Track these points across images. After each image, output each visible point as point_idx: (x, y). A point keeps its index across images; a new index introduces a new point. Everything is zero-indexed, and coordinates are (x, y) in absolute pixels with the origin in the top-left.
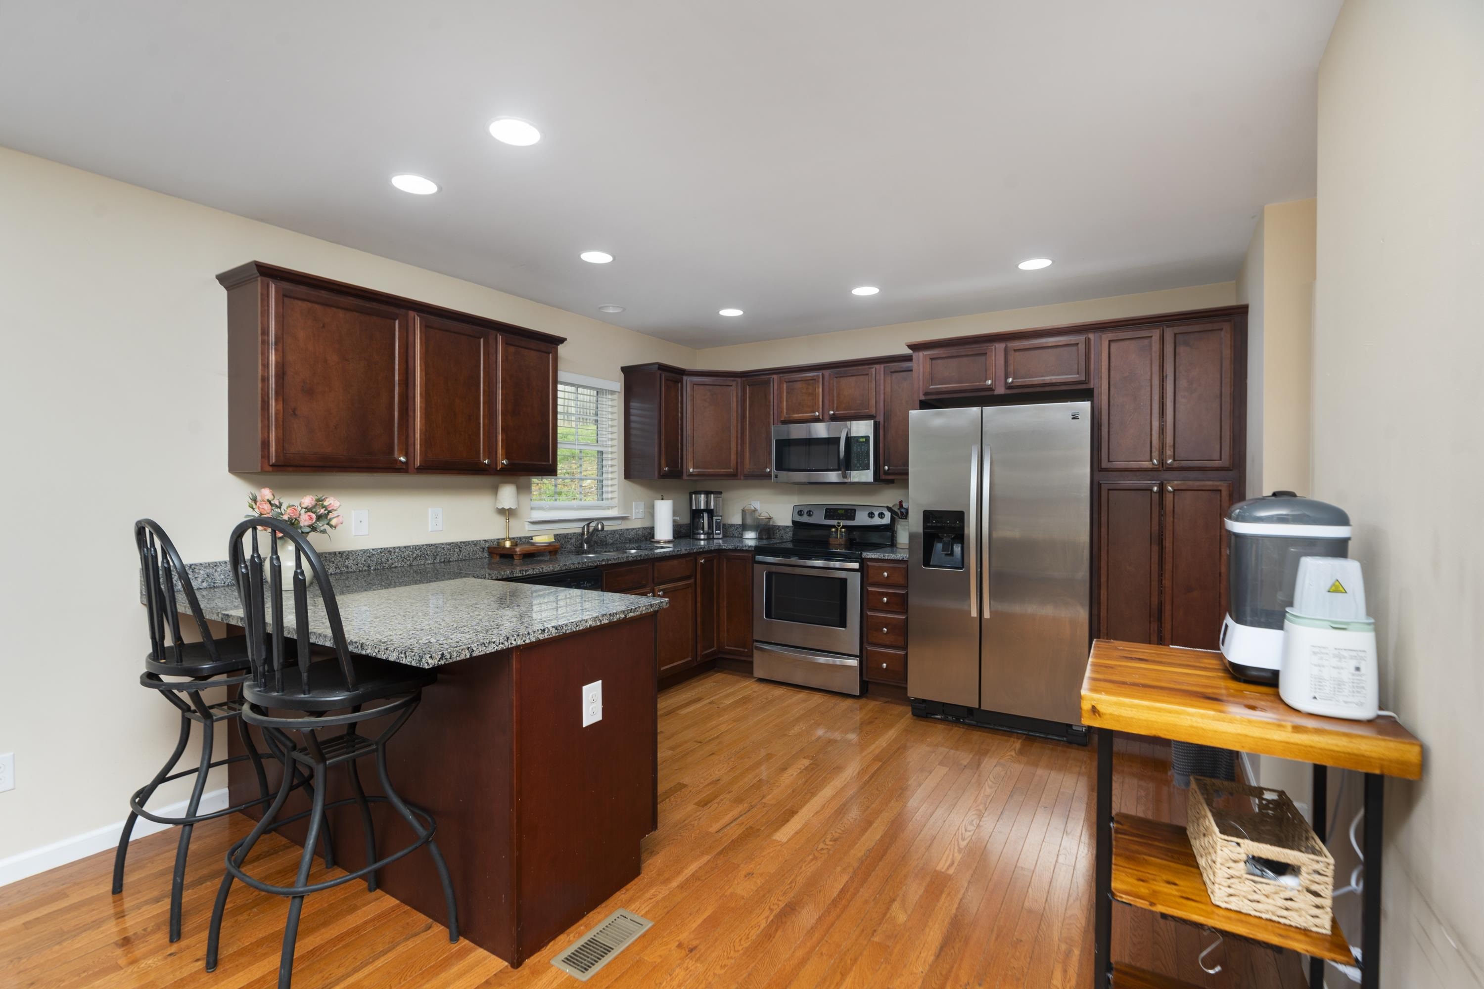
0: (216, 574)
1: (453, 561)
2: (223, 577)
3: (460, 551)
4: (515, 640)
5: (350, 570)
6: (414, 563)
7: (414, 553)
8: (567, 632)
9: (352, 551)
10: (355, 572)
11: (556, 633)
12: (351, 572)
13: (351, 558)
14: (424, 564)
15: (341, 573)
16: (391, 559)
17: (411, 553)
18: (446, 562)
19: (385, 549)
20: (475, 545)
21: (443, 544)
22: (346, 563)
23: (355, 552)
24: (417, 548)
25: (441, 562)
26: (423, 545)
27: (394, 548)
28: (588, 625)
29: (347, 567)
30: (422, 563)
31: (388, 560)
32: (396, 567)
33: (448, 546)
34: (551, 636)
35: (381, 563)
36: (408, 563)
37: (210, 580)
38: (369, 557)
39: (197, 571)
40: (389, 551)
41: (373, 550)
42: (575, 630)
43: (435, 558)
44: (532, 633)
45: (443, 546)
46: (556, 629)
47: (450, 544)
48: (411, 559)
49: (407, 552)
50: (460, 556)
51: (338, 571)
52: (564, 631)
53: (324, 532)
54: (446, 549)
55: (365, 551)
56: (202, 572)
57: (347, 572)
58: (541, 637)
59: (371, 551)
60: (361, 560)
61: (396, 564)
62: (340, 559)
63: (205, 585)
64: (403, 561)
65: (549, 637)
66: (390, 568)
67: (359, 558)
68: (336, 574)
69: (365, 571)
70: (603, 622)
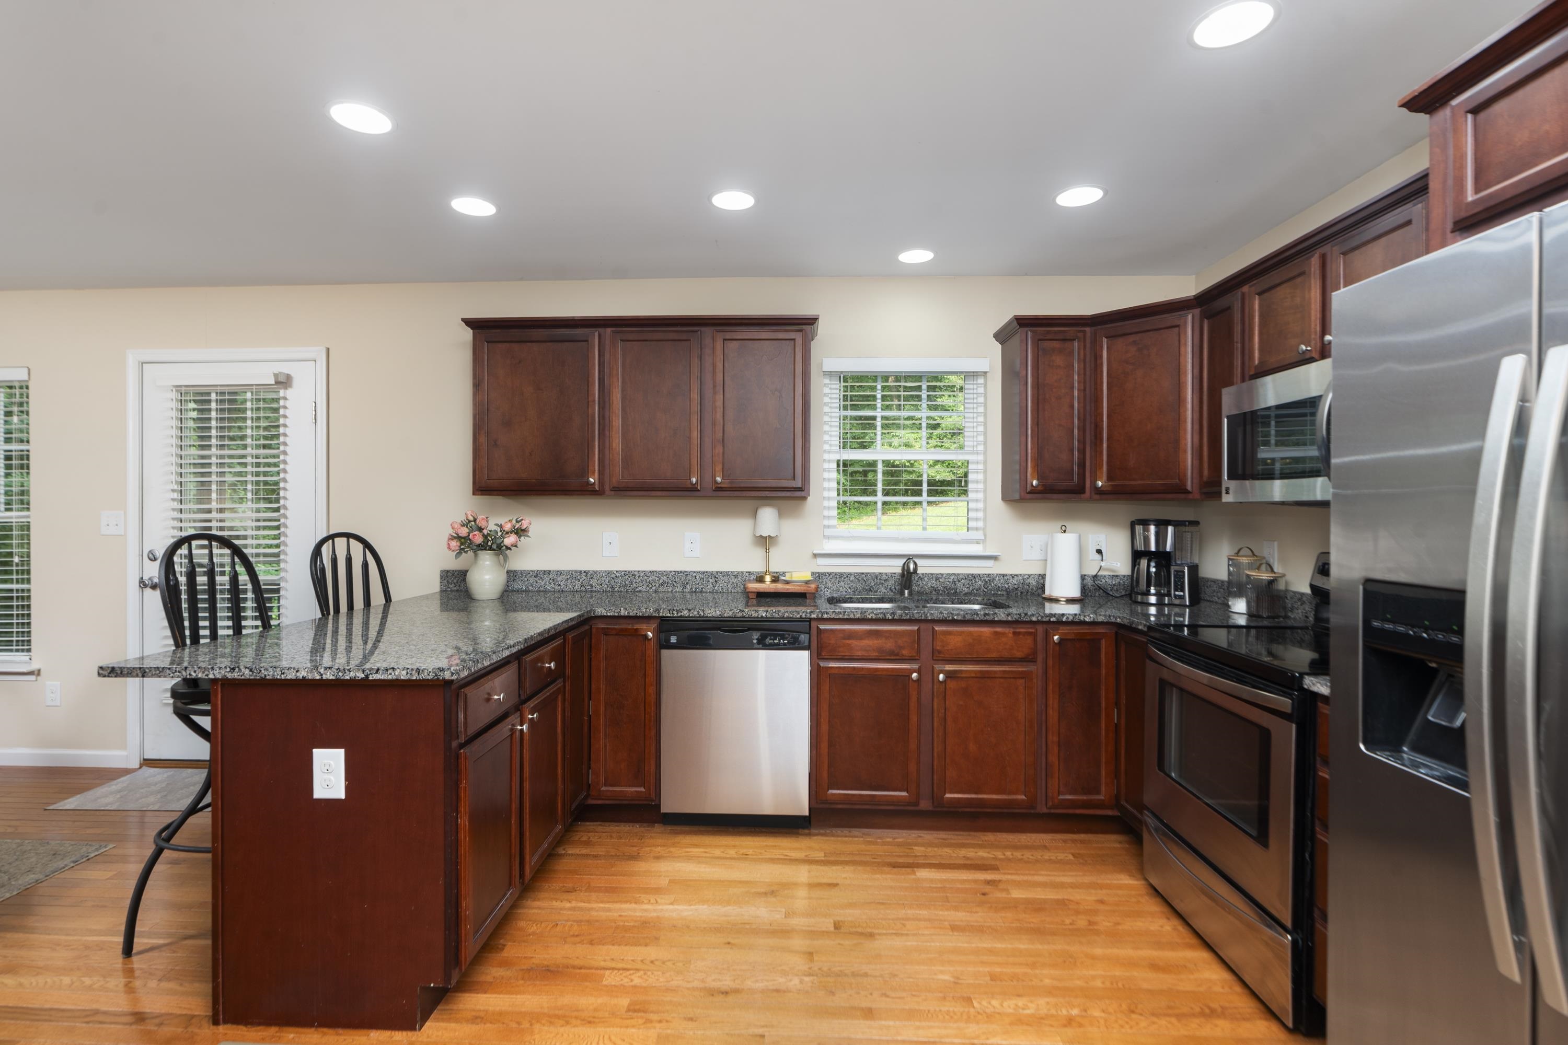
1: (707, 592)
3: (716, 581)
4: (195, 672)
5: (594, 589)
6: (661, 589)
7: (660, 579)
8: (268, 677)
10: (599, 591)
11: (250, 675)
12: (596, 591)
13: (595, 577)
14: (672, 591)
15: (586, 591)
16: (636, 582)
17: (657, 579)
18: (698, 592)
19: (629, 572)
20: (736, 576)
21: (694, 572)
22: (591, 583)
23: (600, 572)
24: (664, 574)
25: (692, 592)
26: (671, 572)
27: (639, 571)
28: (301, 675)
29: (591, 586)
30: (670, 590)
31: (632, 584)
32: (640, 591)
33: (700, 575)
34: (243, 677)
35: (625, 585)
36: (654, 588)
38: (613, 578)
40: (634, 574)
41: (617, 571)
42: (279, 677)
43: (685, 587)
44: (218, 669)
45: (694, 575)
46: (251, 670)
47: (703, 573)
48: (657, 585)
49: (653, 577)
50: (716, 588)
51: (583, 589)
52: (263, 676)
54: (697, 577)
55: (609, 573)
57: (592, 591)
58: (229, 676)
59: (615, 572)
60: (605, 581)
61: (641, 588)
62: (585, 578)
64: (648, 586)
65: (240, 677)
66: (634, 591)
67: (603, 579)
68: (581, 591)
69: (609, 591)
70: (324, 677)
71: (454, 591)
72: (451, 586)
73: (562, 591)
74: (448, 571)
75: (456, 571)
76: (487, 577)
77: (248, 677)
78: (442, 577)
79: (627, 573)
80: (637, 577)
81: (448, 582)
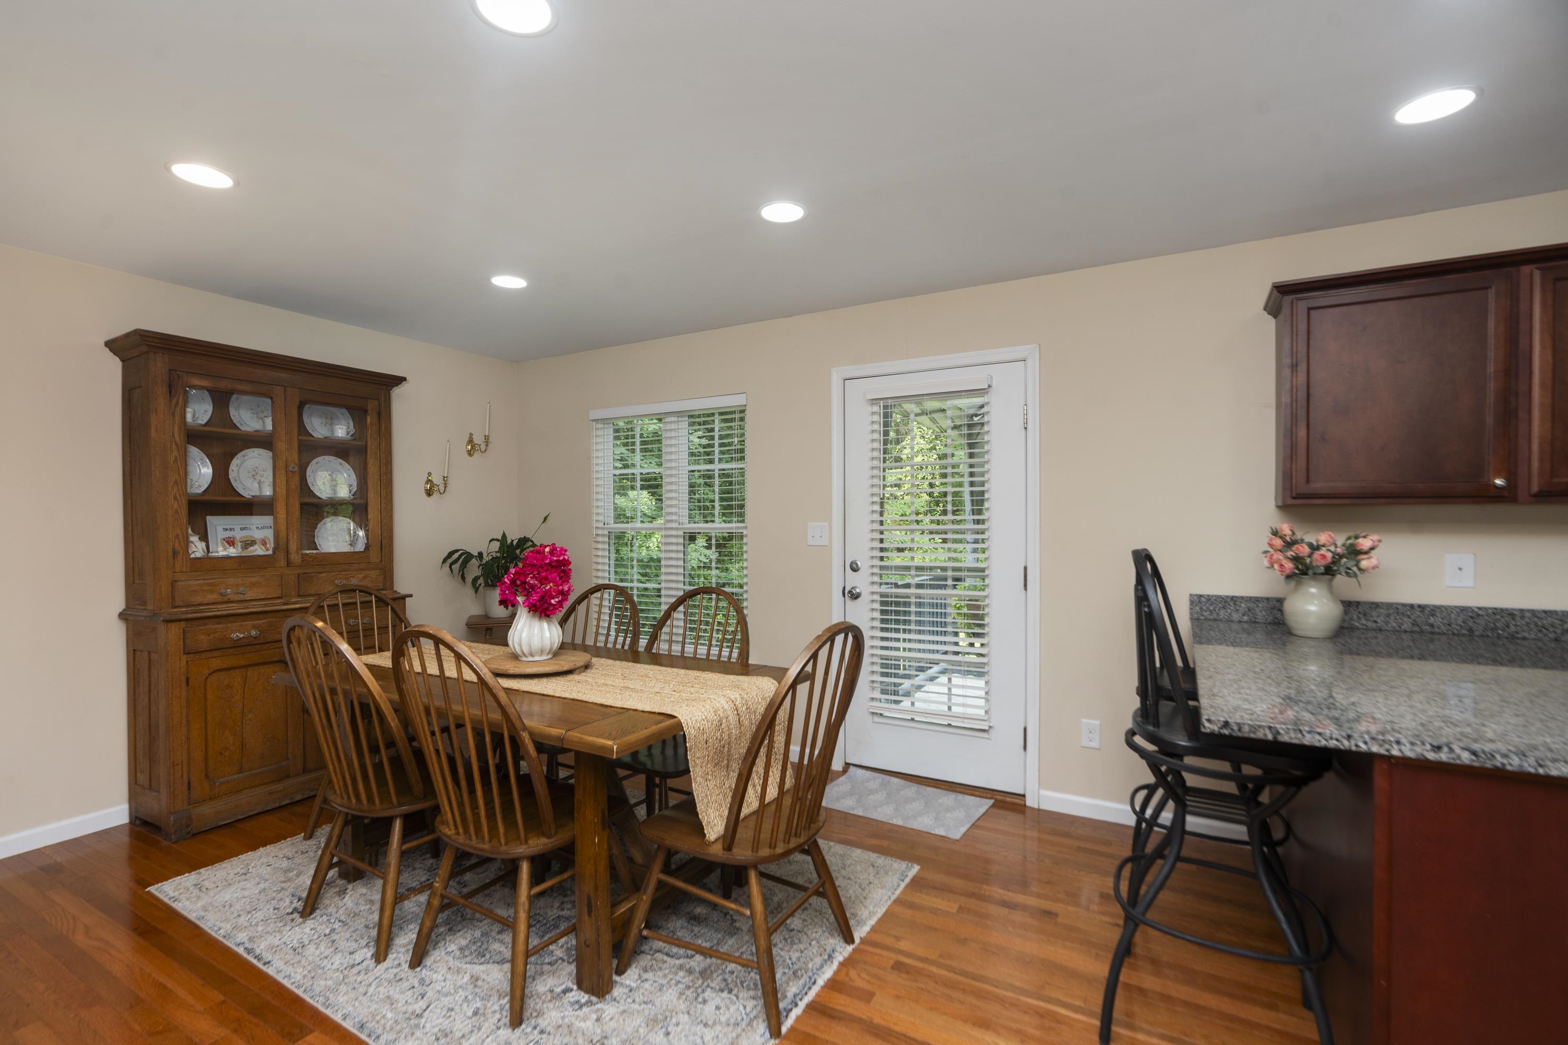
0: (1257, 610)
2: (1264, 613)
5: (1437, 630)
7: (1563, 623)
9: (1442, 606)
10: (1444, 634)
12: (1439, 634)
13: (1438, 615)
15: (1422, 633)
16: (1516, 626)
19: (1502, 610)
22: (1431, 621)
29: (1432, 626)
31: (1508, 627)
32: (1524, 638)
35: (1495, 628)
36: (1550, 635)
37: (1251, 614)
38: (1471, 617)
39: (1238, 603)
40: (1512, 614)
41: (1479, 608)
48: (1559, 631)
49: (1549, 620)
51: (1416, 629)
53: (1356, 576)
55: (1465, 609)
56: (1243, 605)
57: (1432, 633)
59: (1476, 609)
60: (1456, 620)
61: (1526, 635)
62: (1418, 614)
63: (1246, 618)
64: (1540, 631)
66: (1510, 637)
67: (1453, 617)
68: (1412, 632)
69: (1464, 635)
71: (1210, 620)
72: (1206, 614)
73: (1380, 630)
74: (1201, 596)
75: (1212, 596)
76: (1313, 608)
77: (1467, 762)
78: (1192, 603)
79: (1497, 612)
80: (1518, 619)
81: (1201, 608)
